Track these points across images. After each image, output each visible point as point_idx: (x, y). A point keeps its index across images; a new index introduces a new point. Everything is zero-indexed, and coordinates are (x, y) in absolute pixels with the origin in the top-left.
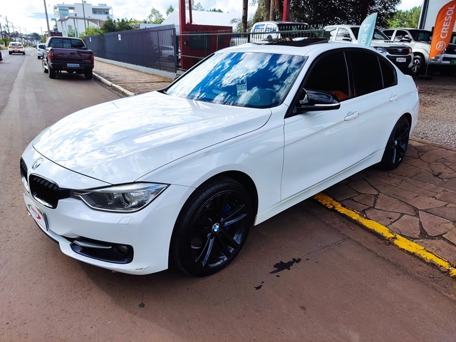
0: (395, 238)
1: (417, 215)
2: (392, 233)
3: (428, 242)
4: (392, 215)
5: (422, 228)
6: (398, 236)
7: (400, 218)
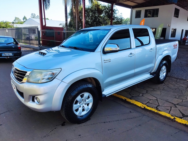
0: (175, 118)
1: (176, 107)
2: (172, 116)
3: (187, 118)
4: (168, 108)
5: (181, 112)
6: (175, 117)
7: (171, 109)
